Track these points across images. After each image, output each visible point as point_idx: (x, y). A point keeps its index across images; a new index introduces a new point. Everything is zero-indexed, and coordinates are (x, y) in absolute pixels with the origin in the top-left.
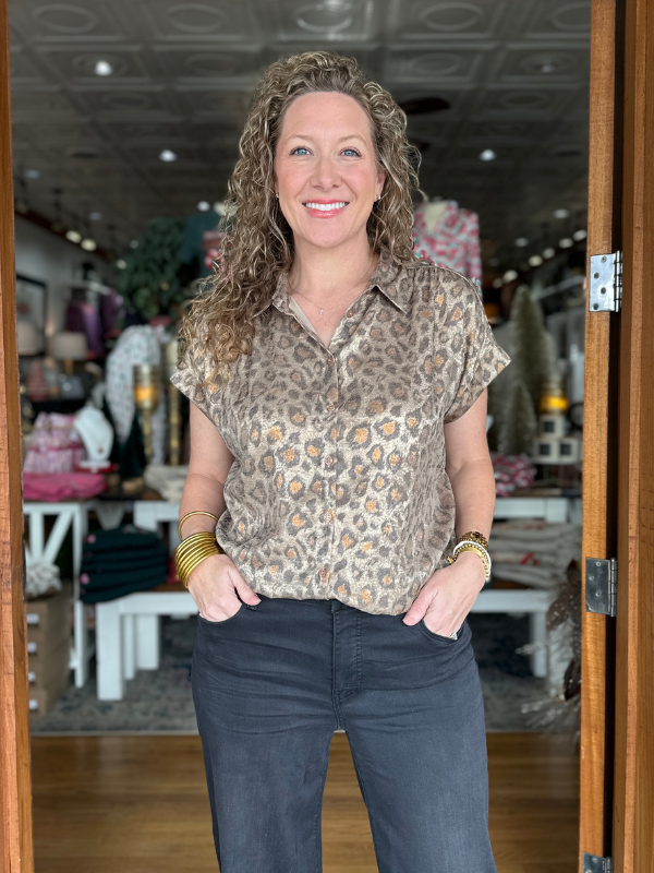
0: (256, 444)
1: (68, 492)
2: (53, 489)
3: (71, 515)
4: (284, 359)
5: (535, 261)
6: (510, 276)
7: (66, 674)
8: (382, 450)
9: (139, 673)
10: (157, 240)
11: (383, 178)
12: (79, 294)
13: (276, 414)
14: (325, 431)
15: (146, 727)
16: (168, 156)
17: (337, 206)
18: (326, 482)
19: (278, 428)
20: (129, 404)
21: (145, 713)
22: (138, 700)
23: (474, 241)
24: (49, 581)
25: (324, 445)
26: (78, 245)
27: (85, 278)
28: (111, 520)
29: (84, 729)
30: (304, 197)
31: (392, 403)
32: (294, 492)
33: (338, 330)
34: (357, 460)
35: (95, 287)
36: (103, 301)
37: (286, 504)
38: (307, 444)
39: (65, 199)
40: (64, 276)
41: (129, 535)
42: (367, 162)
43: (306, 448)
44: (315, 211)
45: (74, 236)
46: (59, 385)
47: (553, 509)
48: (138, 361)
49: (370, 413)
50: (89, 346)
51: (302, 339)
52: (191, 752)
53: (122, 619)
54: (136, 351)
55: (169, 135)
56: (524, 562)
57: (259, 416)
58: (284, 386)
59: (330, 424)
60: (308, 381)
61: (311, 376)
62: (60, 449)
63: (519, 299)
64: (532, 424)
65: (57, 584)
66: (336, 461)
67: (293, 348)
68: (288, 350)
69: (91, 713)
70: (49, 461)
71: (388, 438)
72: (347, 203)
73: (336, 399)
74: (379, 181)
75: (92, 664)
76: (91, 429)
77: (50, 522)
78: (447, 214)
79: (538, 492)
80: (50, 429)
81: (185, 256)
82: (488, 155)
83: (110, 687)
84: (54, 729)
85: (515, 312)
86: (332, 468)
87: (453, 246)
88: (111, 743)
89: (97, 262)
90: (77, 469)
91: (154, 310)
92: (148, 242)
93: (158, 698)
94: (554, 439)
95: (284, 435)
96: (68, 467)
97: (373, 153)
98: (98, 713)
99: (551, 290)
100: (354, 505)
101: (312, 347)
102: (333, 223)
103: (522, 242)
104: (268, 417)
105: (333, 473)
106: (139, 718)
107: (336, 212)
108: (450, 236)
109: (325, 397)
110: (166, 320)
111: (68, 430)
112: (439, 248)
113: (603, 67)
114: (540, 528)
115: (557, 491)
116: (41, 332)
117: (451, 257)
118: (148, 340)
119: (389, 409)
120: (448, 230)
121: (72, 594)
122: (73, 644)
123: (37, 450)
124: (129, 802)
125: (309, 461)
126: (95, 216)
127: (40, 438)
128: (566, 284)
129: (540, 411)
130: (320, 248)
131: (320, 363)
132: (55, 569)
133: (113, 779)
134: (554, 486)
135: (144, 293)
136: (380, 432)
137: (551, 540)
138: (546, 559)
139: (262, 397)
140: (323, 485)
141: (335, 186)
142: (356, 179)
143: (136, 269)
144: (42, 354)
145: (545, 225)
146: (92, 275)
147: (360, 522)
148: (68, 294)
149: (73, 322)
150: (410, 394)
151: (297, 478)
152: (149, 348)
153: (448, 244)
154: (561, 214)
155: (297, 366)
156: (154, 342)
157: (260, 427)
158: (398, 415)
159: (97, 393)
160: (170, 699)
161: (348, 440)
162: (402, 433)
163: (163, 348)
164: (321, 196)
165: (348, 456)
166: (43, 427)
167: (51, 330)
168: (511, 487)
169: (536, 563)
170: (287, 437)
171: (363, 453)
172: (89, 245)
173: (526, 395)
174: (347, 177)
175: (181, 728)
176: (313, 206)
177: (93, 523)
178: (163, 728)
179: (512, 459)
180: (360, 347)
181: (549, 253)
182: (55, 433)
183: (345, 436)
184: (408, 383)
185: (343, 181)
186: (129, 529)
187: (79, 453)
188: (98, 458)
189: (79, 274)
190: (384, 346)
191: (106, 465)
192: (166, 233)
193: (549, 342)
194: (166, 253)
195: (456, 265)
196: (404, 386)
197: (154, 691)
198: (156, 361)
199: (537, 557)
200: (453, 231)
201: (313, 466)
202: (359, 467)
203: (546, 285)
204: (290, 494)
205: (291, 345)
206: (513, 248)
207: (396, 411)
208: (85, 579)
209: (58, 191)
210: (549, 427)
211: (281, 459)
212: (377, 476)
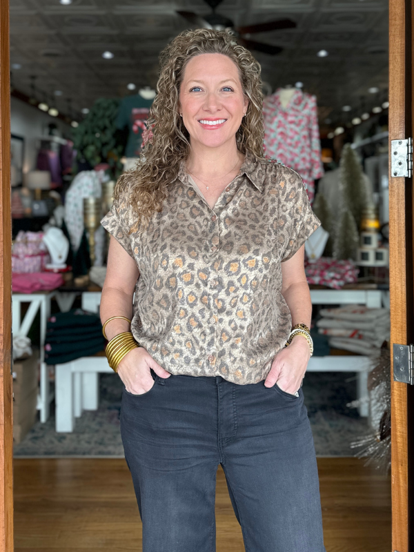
0: (165, 269)
1: (38, 286)
2: (28, 285)
3: (39, 302)
4: (184, 216)
5: (356, 121)
6: (339, 131)
7: (35, 413)
8: (247, 277)
9: (85, 413)
10: (100, 113)
11: (248, 103)
12: (46, 144)
13: (179, 250)
14: (210, 264)
15: (89, 453)
16: (108, 55)
17: (220, 122)
18: (211, 297)
19: (180, 259)
20: (80, 223)
21: (89, 442)
22: (83, 433)
23: (314, 114)
24: (24, 348)
25: (210, 273)
26: (47, 113)
27: (51, 134)
28: (66, 304)
29: (46, 453)
30: (199, 117)
31: (254, 247)
32: (190, 302)
33: (220, 199)
34: (231, 283)
35: (57, 140)
36: (62, 148)
37: (185, 310)
38: (199, 271)
39: (38, 82)
40: (37, 133)
41: (79, 316)
42: (238, 95)
43: (198, 273)
44: (206, 125)
45: (43, 107)
46: (31, 207)
47: (372, 298)
48: (86, 195)
49: (240, 253)
50: (52, 179)
51: (195, 202)
52: (120, 471)
53: (73, 375)
54: (85, 188)
55: (109, 42)
56: (352, 336)
57: (167, 251)
58: (184, 233)
59: (214, 259)
60: (199, 231)
61: (201, 227)
62: (33, 256)
63: (345, 152)
64: (356, 239)
65: (29, 351)
66: (218, 283)
68: (186, 210)
69: (52, 442)
70: (25, 264)
71: (251, 270)
72: (226, 120)
73: (218, 243)
74: (245, 105)
75: (52, 406)
76: (54, 241)
77: (25, 307)
78: (295, 97)
79: (361, 286)
80: (26, 242)
81: (119, 124)
82: (323, 53)
83: (64, 423)
84: (26, 454)
85: (343, 161)
86: (215, 288)
87: (300, 117)
88: (64, 463)
89: (59, 123)
90: (44, 270)
91: (98, 159)
92: (94, 115)
93: (97, 431)
94: (371, 249)
95: (184, 264)
96: (37, 268)
97: (241, 88)
98: (56, 442)
99: (367, 141)
100: (229, 313)
101: (201, 208)
102: (217, 132)
103: (347, 109)
104: (174, 252)
105: (215, 292)
106: (84, 445)
107: (219, 126)
108: (297, 111)
109: (210, 242)
110: (106, 166)
111: (38, 243)
112: (290, 119)
113: (397, 18)
114: (362, 312)
115: (374, 286)
116: (20, 170)
117: (298, 124)
118: (94, 181)
119: (252, 251)
120: (296, 107)
121: (39, 357)
122: (40, 393)
123: (17, 257)
124: (77, 507)
125: (200, 282)
126: (58, 93)
127: (19, 248)
128: (378, 137)
129: (361, 229)
130: (209, 147)
131: (207, 219)
132: (28, 340)
133: (66, 490)
134: (371, 282)
135: (91, 148)
136: (246, 265)
137: (370, 321)
138: (367, 334)
139: (170, 239)
140: (209, 299)
141: (219, 110)
142: (232, 106)
143: (86, 132)
144: (20, 186)
145: (362, 98)
146: (55, 131)
147: (233, 325)
148: (38, 145)
149: (41, 163)
150: (265, 242)
151: (192, 293)
152: (94, 186)
153: (296, 116)
154: (373, 90)
155: (192, 220)
156: (97, 182)
157: (168, 258)
158: (258, 255)
159: (58, 213)
160: (106, 432)
161: (225, 270)
162: (259, 267)
163: (104, 187)
164: (209, 116)
165: (226, 280)
166: (22, 241)
167: (26, 169)
168: (342, 283)
169: (360, 337)
170: (186, 265)
171: (235, 279)
172: (54, 112)
173: (351, 218)
174: (225, 104)
175: (114, 454)
176: (205, 122)
177: (54, 306)
178: (100, 453)
179: (342, 262)
180: (233, 212)
181: (365, 116)
182: (29, 245)
183: (223, 267)
184: (264, 235)
185: (223, 106)
186: (79, 312)
187: (45, 258)
188: (58, 261)
189: (47, 131)
190: (247, 213)
191: (63, 266)
192: (106, 109)
193: (367, 181)
194: (107, 122)
195: (302, 130)
196: (260, 236)
197: (94, 425)
198: (99, 195)
199: (361, 332)
200: (300, 108)
201: (202, 286)
202: (233, 288)
203: (364, 137)
204: (188, 303)
205: (188, 206)
206: (341, 112)
207: (256, 252)
208: (49, 348)
209: (33, 77)
210: (367, 241)
211: (181, 280)
212: (244, 294)
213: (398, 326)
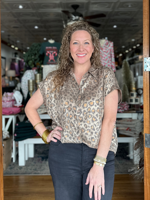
1: (11, 112)
2: (8, 112)
3: (12, 118)
5: (127, 51)
6: (121, 55)
7: (11, 159)
8: (90, 108)
9: (29, 159)
10: (34, 49)
11: (94, 48)
12: (14, 60)
13: (67, 99)
15: (31, 173)
16: (36, 27)
17: (84, 55)
18: (78, 116)
19: (67, 102)
20: (27, 89)
21: (31, 170)
22: (29, 166)
23: (112, 48)
24: (7, 135)
25: (77, 108)
26: (14, 49)
27: (15, 56)
28: (22, 119)
29: (15, 174)
30: (77, 53)
34: (85, 111)
35: (18, 58)
36: (20, 62)
37: (69, 120)
38: (73, 107)
39: (11, 37)
40: (10, 56)
41: (27, 123)
42: (91, 45)
43: (73, 108)
44: (79, 56)
45: (13, 47)
46: (9, 83)
47: (134, 116)
48: (29, 79)
49: (87, 100)
50: (16, 73)
51: (74, 83)
52: (43, 180)
53: (25, 145)
54: (29, 76)
55: (37, 22)
56: (127, 130)
57: (63, 99)
58: (69, 93)
59: (79, 103)
60: (74, 93)
62: (9, 101)
63: (124, 62)
64: (128, 94)
65: (8, 136)
66: (80, 111)
67: (72, 84)
69: (17, 170)
70: (7, 104)
71: (92, 106)
72: (86, 54)
73: (80, 97)
74: (93, 48)
75: (17, 156)
76: (17, 96)
77: (7, 120)
78: (106, 42)
79: (130, 111)
80: (7, 96)
81: (41, 53)
82: (115, 27)
83: (22, 163)
84: (8, 174)
85: (123, 66)
86: (79, 113)
87: (107, 50)
88: (22, 177)
89: (19, 52)
90: (14, 106)
91: (33, 66)
92: (32, 49)
93: (34, 165)
94: (134, 98)
95: (68, 104)
96: (11, 106)
98: (19, 169)
99: (131, 58)
100: (84, 122)
101: (76, 85)
102: (83, 58)
103: (123, 47)
104: (65, 100)
105: (79, 114)
106: (29, 171)
107: (84, 56)
109: (78, 97)
110: (36, 68)
111: (11, 96)
112: (104, 50)
114: (131, 121)
115: (135, 111)
116: (5, 70)
117: (107, 53)
118: (32, 74)
119: (92, 99)
120: (106, 46)
121: (12, 138)
122: (13, 151)
123: (4, 101)
124: (27, 194)
125: (74, 111)
126: (18, 41)
127: (5, 99)
128: (135, 57)
129: (130, 90)
130: (80, 64)
131: (77, 89)
132: (8, 132)
133: (22, 187)
134: (134, 110)
135: (31, 61)
136: (90, 104)
137: (134, 124)
138: (132, 129)
139: (64, 95)
140: (77, 117)
141: (84, 51)
142: (88, 49)
143: (29, 56)
144: (4, 76)
145: (129, 43)
146: (17, 56)
147: (86, 126)
148: (11, 60)
149: (12, 67)
150: (97, 95)
151: (71, 114)
152: (32, 75)
153: (106, 49)
154: (133, 40)
155: (72, 89)
156: (33, 74)
157: (63, 102)
158: (94, 100)
159: (19, 85)
160: (37, 166)
161: (82, 106)
162: (95, 104)
163: (35, 76)
164: (80, 53)
165: (82, 110)
166: (5, 96)
167: (7, 69)
168: (123, 110)
169: (130, 130)
170: (69, 104)
171: (86, 109)
172: (16, 49)
173: (126, 87)
174: (86, 49)
175: (40, 174)
176: (79, 55)
177: (18, 120)
178: (35, 173)
179: (123, 103)
180: (86, 86)
181: (130, 50)
182: (8, 97)
183: (82, 105)
185: (85, 49)
186: (27, 122)
187: (14, 102)
188: (19, 104)
189: (14, 55)
190: (92, 85)
191: (21, 105)
192: (37, 47)
193: (132, 73)
194: (36, 52)
195: (108, 55)
196: (95, 93)
197: (33, 163)
198: (34, 79)
199: (130, 128)
202: (85, 113)
203: (130, 57)
204: (70, 118)
205: (71, 83)
206: (121, 48)
208: (16, 135)
209: (9, 36)
210: (132, 95)
211: (67, 109)
212: (89, 115)
213: (147, 127)
